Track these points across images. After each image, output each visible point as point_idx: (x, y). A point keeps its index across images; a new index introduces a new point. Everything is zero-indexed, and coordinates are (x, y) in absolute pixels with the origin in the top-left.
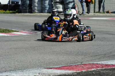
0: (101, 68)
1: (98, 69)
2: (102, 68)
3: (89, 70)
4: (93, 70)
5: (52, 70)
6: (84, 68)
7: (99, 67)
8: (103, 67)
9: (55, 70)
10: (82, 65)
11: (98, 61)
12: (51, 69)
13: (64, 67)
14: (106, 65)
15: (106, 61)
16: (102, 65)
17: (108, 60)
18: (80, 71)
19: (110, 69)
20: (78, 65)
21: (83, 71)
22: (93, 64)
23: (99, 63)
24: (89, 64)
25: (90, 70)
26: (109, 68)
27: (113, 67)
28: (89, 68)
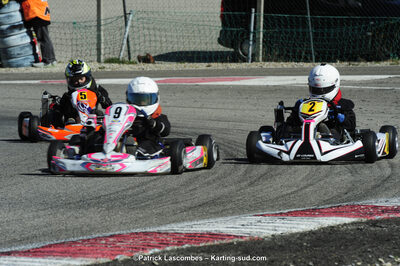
0: (176, 247)
1: (168, 249)
2: (180, 247)
4: (150, 252)
5: (14, 258)
6: (119, 247)
7: (168, 245)
8: (180, 243)
9: (23, 259)
10: (111, 239)
11: (160, 225)
12: (7, 258)
13: (52, 249)
14: (191, 237)
15: (186, 224)
16: (178, 236)
17: (191, 220)
18: (108, 260)
19: (205, 246)
20: (95, 239)
21: (118, 257)
22: (146, 234)
23: (163, 229)
24: (132, 234)
26: (201, 245)
27: (216, 242)
28: (137, 249)
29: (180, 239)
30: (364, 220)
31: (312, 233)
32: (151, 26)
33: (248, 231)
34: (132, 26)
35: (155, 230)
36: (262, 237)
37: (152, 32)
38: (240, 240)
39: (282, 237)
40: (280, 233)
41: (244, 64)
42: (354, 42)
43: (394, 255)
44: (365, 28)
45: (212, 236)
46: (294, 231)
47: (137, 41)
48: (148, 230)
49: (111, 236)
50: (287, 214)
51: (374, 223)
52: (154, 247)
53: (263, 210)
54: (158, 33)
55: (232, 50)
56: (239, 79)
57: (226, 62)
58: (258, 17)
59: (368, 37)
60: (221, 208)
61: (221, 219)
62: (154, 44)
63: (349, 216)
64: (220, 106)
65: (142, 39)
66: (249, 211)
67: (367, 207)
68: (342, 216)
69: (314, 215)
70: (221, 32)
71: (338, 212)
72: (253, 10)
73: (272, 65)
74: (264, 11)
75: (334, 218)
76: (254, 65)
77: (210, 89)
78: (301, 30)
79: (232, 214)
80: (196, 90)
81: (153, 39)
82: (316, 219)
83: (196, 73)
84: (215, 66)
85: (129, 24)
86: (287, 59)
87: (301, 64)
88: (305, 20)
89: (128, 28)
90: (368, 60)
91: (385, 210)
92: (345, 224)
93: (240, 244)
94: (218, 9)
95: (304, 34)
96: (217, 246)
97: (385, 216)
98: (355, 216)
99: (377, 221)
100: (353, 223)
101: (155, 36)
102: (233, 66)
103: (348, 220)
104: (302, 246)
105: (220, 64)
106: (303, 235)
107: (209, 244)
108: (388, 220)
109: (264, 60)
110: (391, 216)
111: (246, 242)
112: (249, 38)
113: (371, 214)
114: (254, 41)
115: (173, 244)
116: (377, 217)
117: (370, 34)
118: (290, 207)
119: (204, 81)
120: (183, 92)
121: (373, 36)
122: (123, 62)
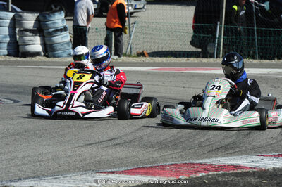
0: (215, 173)
1: (211, 173)
3: (192, 176)
4: (200, 175)
6: (180, 171)
7: (209, 171)
10: (173, 167)
14: (222, 167)
16: (213, 166)
19: (233, 173)
20: (162, 166)
21: (181, 177)
22: (193, 164)
25: (194, 176)
26: (231, 172)
27: (239, 171)
28: (192, 173)
29: (216, 168)
33: (257, 164)
35: (198, 162)
36: (267, 168)
38: (254, 170)
39: (280, 169)
40: (277, 167)
41: (211, 59)
45: (235, 167)
52: (201, 172)
55: (200, 50)
56: (211, 70)
57: (200, 57)
60: (233, 151)
61: (235, 157)
76: (218, 60)
77: (193, 76)
79: (242, 155)
80: (183, 76)
83: (181, 65)
84: (192, 60)
85: (134, 30)
89: (133, 33)
93: (254, 172)
94: (191, 21)
96: (241, 173)
102: (205, 60)
105: (195, 59)
111: (257, 172)
115: (213, 171)
119: (186, 70)
120: (174, 77)
122: (129, 56)
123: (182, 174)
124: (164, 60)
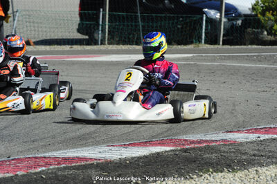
0: (56, 166)
1: (51, 167)
2: (59, 166)
3: (30, 171)
4: (40, 170)
6: (19, 166)
7: (51, 165)
8: (59, 164)
10: (13, 162)
11: (44, 152)
14: (66, 159)
15: (62, 151)
16: (57, 159)
17: (65, 149)
18: (11, 175)
19: (75, 166)
20: (2, 161)
21: (18, 173)
22: (36, 158)
23: (47, 155)
24: (27, 158)
25: (33, 171)
26: (73, 165)
27: (82, 163)
28: (31, 168)
29: (58, 161)
30: (179, 148)
31: (145, 157)
32: (32, 20)
33: (103, 156)
34: (18, 21)
35: (42, 155)
36: (112, 159)
37: (32, 24)
38: (98, 162)
39: (125, 160)
40: (124, 157)
41: (95, 46)
42: (170, 32)
43: (199, 171)
44: (177, 23)
45: (80, 159)
46: (134, 155)
47: (21, 31)
48: (37, 155)
49: (13, 160)
50: (129, 145)
51: (186, 151)
52: (42, 166)
53: (113, 142)
54: (36, 25)
55: (87, 37)
56: (92, 57)
57: (83, 44)
58: (105, 15)
59: (178, 28)
60: (84, 142)
61: (85, 148)
62: (33, 32)
63: (169, 146)
64: (80, 74)
65: (25, 29)
66: (103, 143)
67: (180, 140)
68: (164, 146)
69: (147, 146)
70: (79, 24)
71: (161, 143)
72: (101, 10)
73: (115, 47)
74: (109, 11)
75: (160, 147)
76: (102, 47)
77: (73, 63)
78: (133, 24)
79: (92, 145)
80: (64, 64)
81: (33, 28)
82: (147, 148)
83: (63, 53)
84: (76, 47)
85: (16, 18)
86: (125, 43)
87: (134, 46)
88: (136, 17)
89: (15, 22)
90: (179, 44)
91: (193, 142)
92: (166, 151)
93: (98, 164)
94: (77, 9)
95: (136, 26)
96: (84, 165)
97: (192, 146)
98: (173, 146)
99: (187, 149)
100: (171, 151)
101: (34, 27)
102: (88, 48)
103: (168, 149)
104: (139, 165)
105: (79, 46)
106: (140, 158)
107: (78, 164)
108: (194, 148)
109: (109, 44)
110: (196, 146)
111: (102, 163)
112: (98, 29)
113: (183, 145)
114: (102, 31)
115: (55, 165)
116: (187, 147)
117: (179, 26)
118: (130, 140)
119: (68, 58)
120: (54, 65)
121: (182, 28)
123: (21, 169)
124: (48, 48)
